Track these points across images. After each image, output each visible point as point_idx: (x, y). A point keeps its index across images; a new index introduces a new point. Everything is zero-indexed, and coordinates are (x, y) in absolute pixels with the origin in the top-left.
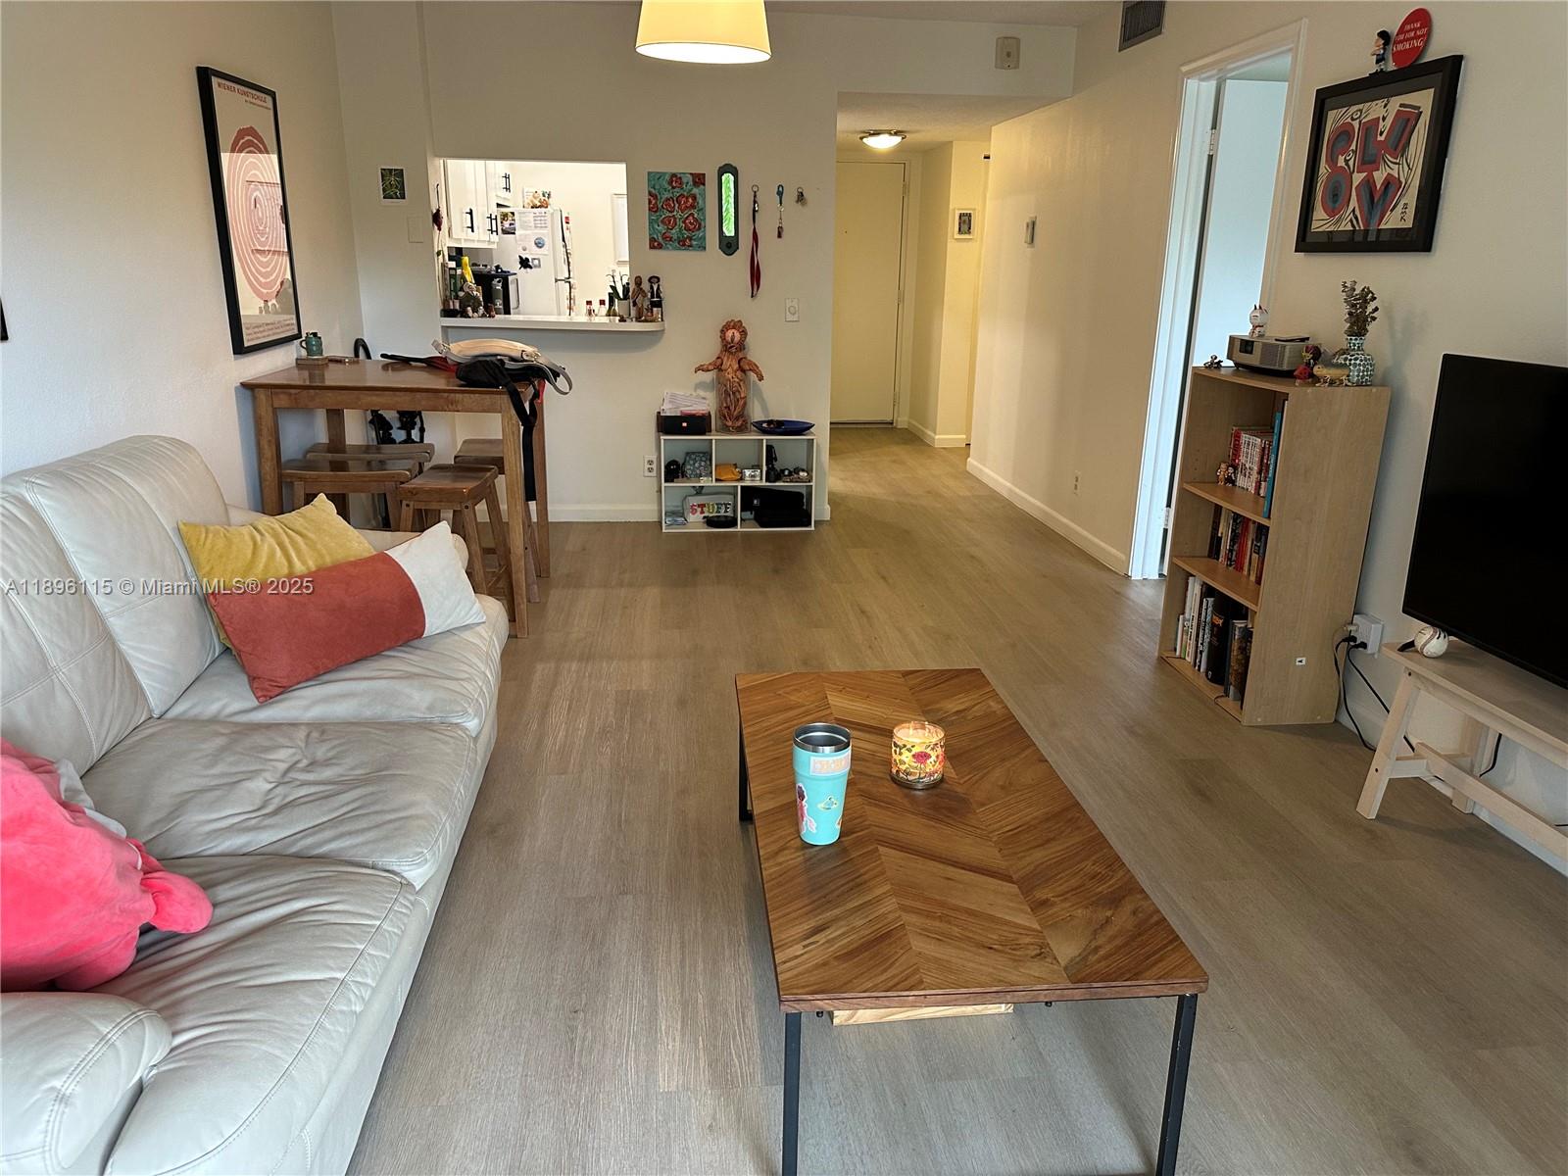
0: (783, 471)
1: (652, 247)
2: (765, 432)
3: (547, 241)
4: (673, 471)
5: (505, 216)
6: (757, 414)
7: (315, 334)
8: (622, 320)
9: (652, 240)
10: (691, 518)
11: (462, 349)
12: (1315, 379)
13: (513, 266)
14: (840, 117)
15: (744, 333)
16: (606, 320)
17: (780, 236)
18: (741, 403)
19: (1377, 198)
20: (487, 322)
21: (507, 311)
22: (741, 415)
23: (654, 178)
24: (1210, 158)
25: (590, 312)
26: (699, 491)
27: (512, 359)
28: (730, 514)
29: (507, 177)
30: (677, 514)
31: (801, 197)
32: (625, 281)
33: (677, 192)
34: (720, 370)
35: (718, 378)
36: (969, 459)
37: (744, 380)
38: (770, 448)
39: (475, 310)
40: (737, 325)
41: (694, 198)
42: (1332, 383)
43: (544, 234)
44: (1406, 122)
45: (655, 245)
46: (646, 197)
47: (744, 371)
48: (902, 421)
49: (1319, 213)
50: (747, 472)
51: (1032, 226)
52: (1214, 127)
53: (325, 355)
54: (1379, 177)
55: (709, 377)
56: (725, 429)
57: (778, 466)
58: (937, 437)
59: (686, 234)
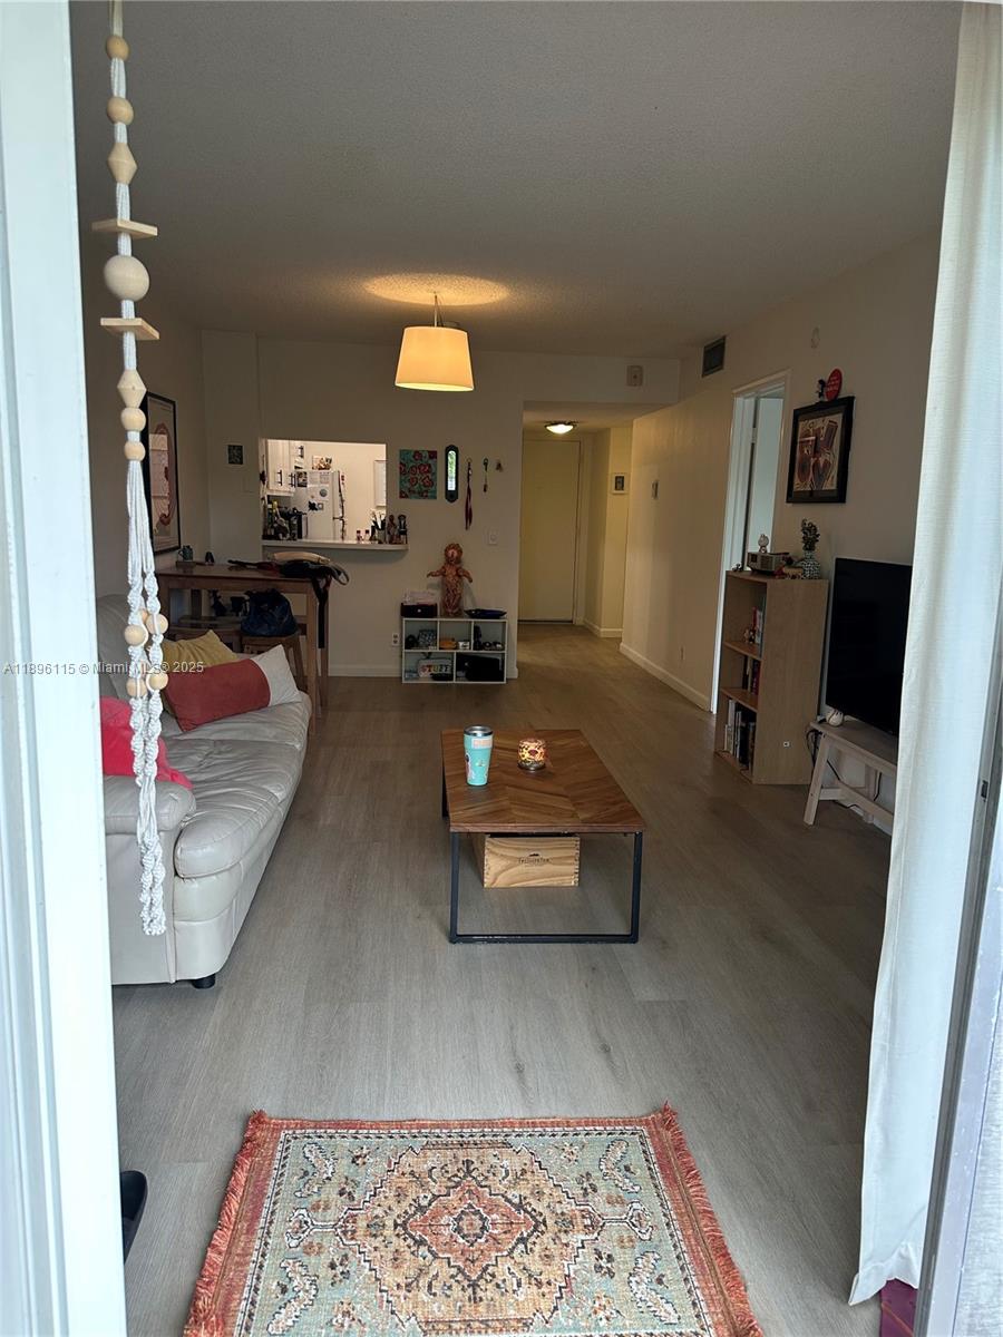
0: (485, 644)
1: (401, 497)
2: (472, 616)
3: (329, 492)
4: (411, 642)
5: (300, 475)
6: (468, 605)
7: (188, 547)
8: (380, 542)
9: (401, 492)
10: (422, 674)
11: (282, 557)
12: (783, 575)
13: (304, 508)
14: (524, 414)
15: (460, 552)
16: (368, 543)
17: (485, 490)
18: (458, 597)
19: (820, 473)
20: (291, 544)
21: (300, 537)
22: (457, 605)
23: (403, 453)
24: (753, 445)
25: (359, 538)
26: (428, 656)
27: (312, 562)
28: (448, 672)
29: (302, 448)
30: (413, 672)
31: (499, 467)
32: (383, 518)
33: (419, 462)
34: (444, 576)
35: (443, 583)
36: (622, 644)
37: (460, 582)
38: (476, 629)
39: (284, 536)
40: (456, 547)
41: (430, 466)
42: (794, 577)
43: (326, 486)
44: (831, 431)
45: (403, 495)
46: (399, 465)
47: (460, 576)
48: (579, 620)
49: (797, 480)
50: (461, 644)
51: (656, 486)
52: (754, 426)
53: (194, 559)
54: (822, 461)
55: (436, 580)
56: (446, 615)
57: (482, 640)
58: (602, 630)
59: (424, 489)
